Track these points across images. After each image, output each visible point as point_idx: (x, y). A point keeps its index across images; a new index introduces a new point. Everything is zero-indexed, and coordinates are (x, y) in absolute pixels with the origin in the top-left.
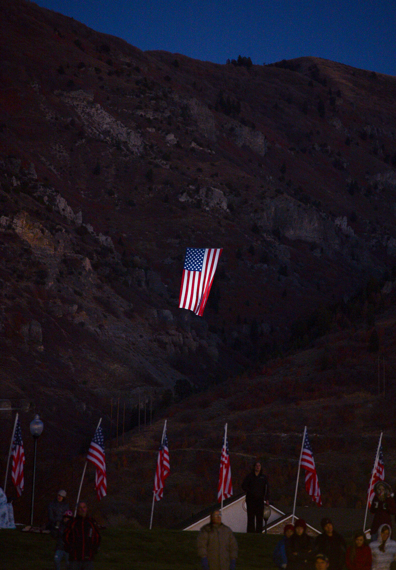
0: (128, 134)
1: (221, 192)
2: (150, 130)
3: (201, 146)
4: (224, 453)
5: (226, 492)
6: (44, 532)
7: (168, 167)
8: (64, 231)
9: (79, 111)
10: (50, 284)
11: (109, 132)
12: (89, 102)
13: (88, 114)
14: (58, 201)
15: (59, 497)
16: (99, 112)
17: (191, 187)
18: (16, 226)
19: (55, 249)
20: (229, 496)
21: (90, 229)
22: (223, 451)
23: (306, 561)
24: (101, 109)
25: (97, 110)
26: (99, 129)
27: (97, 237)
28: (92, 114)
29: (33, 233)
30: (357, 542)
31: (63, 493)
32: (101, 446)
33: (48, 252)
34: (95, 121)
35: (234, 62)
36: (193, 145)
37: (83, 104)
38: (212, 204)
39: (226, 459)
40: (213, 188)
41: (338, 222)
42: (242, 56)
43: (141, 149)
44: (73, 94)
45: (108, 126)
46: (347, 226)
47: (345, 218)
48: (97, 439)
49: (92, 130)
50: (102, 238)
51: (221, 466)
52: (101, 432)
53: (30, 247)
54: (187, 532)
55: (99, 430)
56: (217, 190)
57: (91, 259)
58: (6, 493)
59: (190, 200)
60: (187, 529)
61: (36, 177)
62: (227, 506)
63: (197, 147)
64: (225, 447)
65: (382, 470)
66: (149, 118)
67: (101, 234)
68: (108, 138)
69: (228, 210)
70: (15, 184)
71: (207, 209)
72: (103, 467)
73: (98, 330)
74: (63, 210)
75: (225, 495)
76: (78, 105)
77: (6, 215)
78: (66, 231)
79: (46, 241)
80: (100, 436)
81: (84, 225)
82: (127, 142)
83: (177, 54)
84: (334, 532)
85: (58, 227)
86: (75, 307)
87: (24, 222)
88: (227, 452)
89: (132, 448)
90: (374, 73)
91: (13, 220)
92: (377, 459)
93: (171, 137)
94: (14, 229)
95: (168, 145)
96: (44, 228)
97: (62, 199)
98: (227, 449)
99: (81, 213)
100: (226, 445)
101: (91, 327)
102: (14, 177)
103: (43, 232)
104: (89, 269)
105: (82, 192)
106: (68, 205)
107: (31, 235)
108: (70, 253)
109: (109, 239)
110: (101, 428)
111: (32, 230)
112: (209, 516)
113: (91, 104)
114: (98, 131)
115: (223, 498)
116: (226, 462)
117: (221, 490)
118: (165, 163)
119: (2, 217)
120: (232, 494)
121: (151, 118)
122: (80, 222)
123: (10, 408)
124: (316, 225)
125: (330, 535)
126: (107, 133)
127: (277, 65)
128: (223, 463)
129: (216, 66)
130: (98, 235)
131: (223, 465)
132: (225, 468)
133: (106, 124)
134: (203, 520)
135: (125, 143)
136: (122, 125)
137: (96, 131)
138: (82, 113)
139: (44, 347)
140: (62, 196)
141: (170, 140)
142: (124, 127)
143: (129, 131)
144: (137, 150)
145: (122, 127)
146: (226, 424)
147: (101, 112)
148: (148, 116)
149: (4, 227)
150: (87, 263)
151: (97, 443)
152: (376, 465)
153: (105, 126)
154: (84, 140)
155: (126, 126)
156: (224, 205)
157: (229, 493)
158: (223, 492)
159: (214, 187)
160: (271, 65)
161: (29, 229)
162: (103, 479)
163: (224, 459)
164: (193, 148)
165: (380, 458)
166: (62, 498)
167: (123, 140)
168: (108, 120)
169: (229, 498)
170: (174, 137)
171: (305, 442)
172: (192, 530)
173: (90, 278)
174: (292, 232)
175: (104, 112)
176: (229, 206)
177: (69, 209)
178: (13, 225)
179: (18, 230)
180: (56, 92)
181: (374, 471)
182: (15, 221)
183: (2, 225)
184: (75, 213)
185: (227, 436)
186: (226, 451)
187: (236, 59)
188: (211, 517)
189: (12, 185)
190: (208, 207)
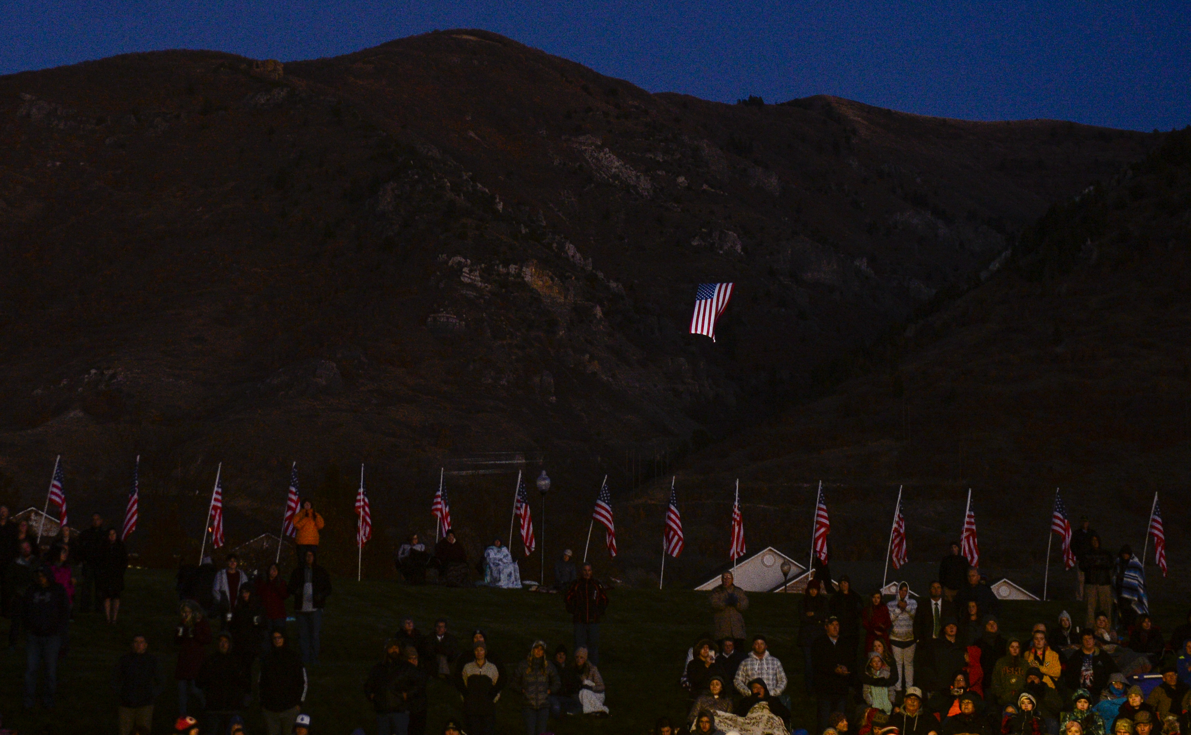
0: (638, 177)
1: (735, 235)
2: (660, 173)
3: (712, 188)
4: (736, 510)
5: (739, 550)
6: (551, 591)
7: (679, 210)
8: (573, 278)
9: (587, 156)
10: (561, 333)
11: (618, 176)
12: (597, 147)
13: (597, 158)
14: (567, 248)
15: (565, 557)
16: (607, 156)
17: (703, 230)
18: (526, 274)
19: (565, 298)
20: (742, 554)
21: (601, 275)
22: (735, 507)
23: (819, 622)
24: (610, 152)
25: (605, 154)
26: (608, 174)
27: (608, 284)
28: (600, 158)
29: (542, 281)
30: (874, 600)
31: (569, 553)
32: (608, 504)
33: (559, 301)
34: (604, 165)
35: (745, 101)
36: (705, 186)
37: (590, 148)
38: (726, 248)
39: (738, 516)
40: (726, 231)
41: (857, 263)
42: (753, 95)
43: (651, 192)
44: (582, 138)
45: (617, 170)
46: (867, 268)
47: (865, 260)
48: (604, 497)
49: (601, 174)
50: (613, 284)
51: (733, 523)
52: (608, 490)
53: (539, 295)
54: (698, 591)
55: (604, 487)
56: (730, 233)
57: (602, 306)
58: (512, 553)
59: (703, 244)
60: (696, 589)
61: (544, 223)
62: (739, 565)
63: (709, 189)
64: (736, 504)
65: (902, 524)
66: (659, 160)
67: (611, 281)
68: (617, 182)
69: (742, 253)
70: (524, 232)
71: (721, 252)
72: (611, 527)
73: (610, 379)
74: (573, 257)
75: (738, 554)
76: (586, 150)
77: (515, 264)
78: (575, 279)
79: (556, 289)
80: (606, 493)
81: (594, 271)
82: (636, 185)
83: (687, 96)
84: (850, 590)
85: (567, 274)
86: (587, 356)
87: (533, 270)
88: (739, 509)
89: (649, 502)
90: (889, 111)
91: (522, 268)
92: (897, 512)
93: (681, 179)
94: (523, 278)
95: (679, 188)
96: (554, 276)
97: (572, 245)
98: (738, 505)
99: (590, 259)
100: (738, 502)
101: (603, 376)
102: (522, 225)
103: (552, 279)
104: (600, 317)
105: (592, 238)
106: (578, 252)
107: (541, 283)
108: (581, 301)
109: (620, 286)
110: (607, 485)
111: (541, 278)
112: (721, 576)
113: (600, 148)
114: (606, 175)
115: (736, 557)
116: (738, 519)
117: (733, 548)
118: (676, 205)
119: (511, 265)
120: (745, 551)
121: (661, 160)
122: (591, 268)
123: (524, 461)
124: (835, 267)
125: (846, 592)
126: (616, 177)
127: (789, 104)
128: (735, 520)
129: (728, 106)
130: (609, 282)
131: (735, 522)
132: (737, 525)
133: (615, 168)
134: (713, 580)
135: (635, 187)
136: (631, 168)
137: (605, 176)
138: (590, 158)
139: (556, 398)
140: (571, 242)
141: (681, 183)
142: (633, 171)
143: (639, 174)
144: (646, 193)
145: (631, 170)
146: (737, 480)
147: (610, 156)
148: (658, 158)
149: (513, 276)
150: (598, 312)
151: (604, 501)
152: (896, 518)
153: (614, 170)
154: (593, 185)
155: (635, 170)
156: (739, 248)
157: (742, 551)
158: (735, 550)
159: (728, 230)
160: (783, 104)
161: (538, 277)
162: (612, 539)
163: (736, 516)
164: (704, 190)
165: (901, 511)
166: (568, 558)
167: (632, 183)
168: (617, 164)
169: (742, 556)
170: (685, 179)
171: (821, 497)
172: (704, 589)
173: (601, 327)
174: (809, 274)
175: (612, 156)
176: (743, 250)
177: (578, 255)
178: (522, 274)
179: (528, 279)
180: (563, 137)
181: (895, 525)
182: (524, 269)
183: (511, 274)
184: (585, 259)
185: (738, 492)
186: (738, 507)
187: (747, 99)
188: (723, 577)
189: (520, 232)
190: (721, 250)
